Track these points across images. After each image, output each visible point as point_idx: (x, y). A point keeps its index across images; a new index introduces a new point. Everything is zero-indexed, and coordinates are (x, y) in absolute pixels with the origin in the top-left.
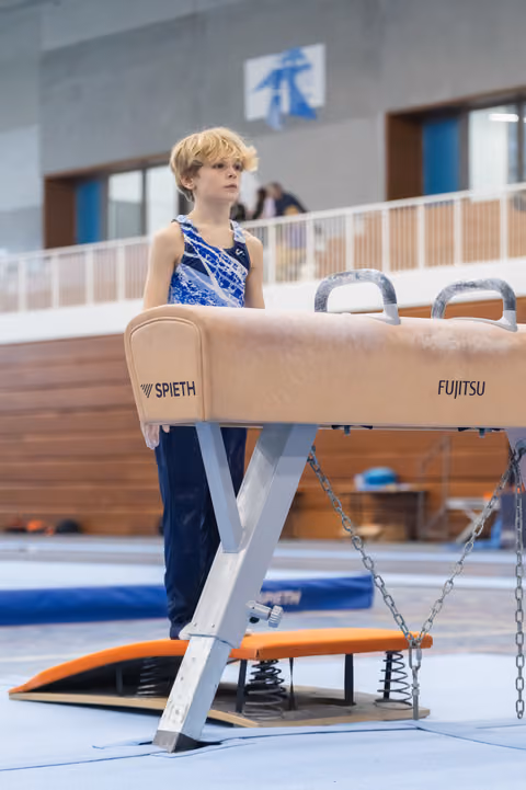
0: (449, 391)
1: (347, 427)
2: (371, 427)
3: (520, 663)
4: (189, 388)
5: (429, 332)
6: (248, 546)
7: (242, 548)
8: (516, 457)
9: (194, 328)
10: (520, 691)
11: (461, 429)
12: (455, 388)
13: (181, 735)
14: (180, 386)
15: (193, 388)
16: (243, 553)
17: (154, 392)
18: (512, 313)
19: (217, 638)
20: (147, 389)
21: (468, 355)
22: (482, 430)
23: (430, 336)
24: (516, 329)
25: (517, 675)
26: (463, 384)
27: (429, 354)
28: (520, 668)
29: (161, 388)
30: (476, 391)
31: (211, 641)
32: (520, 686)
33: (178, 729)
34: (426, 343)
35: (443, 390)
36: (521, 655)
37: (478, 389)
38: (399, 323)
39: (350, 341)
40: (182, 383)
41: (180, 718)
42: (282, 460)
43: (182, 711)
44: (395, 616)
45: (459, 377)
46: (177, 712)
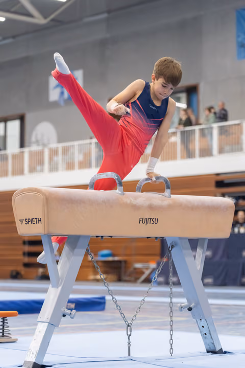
0: (144, 222)
1: (102, 237)
2: (112, 237)
3: (171, 333)
4: (39, 221)
5: (136, 198)
6: (62, 286)
7: (60, 286)
8: (170, 249)
9: (41, 196)
10: (171, 345)
11: (148, 238)
12: (146, 221)
13: (35, 363)
14: (35, 220)
15: (40, 221)
16: (60, 288)
17: (24, 222)
18: (169, 190)
19: (49, 323)
20: (21, 221)
21: (151, 207)
22: (156, 238)
23: (136, 200)
24: (171, 197)
25: (170, 338)
26: (149, 220)
27: (136, 208)
28: (171, 335)
29: (27, 220)
30: (154, 222)
31: (47, 324)
32: (171, 343)
33: (33, 360)
34: (134, 202)
35: (141, 222)
36: (172, 330)
37: (155, 221)
38: (124, 194)
39: (104, 202)
40: (36, 219)
41: (34, 356)
42: (76, 250)
43: (35, 353)
44: (121, 314)
45: (147, 216)
46: (33, 353)
